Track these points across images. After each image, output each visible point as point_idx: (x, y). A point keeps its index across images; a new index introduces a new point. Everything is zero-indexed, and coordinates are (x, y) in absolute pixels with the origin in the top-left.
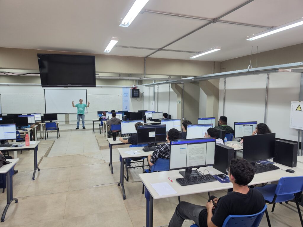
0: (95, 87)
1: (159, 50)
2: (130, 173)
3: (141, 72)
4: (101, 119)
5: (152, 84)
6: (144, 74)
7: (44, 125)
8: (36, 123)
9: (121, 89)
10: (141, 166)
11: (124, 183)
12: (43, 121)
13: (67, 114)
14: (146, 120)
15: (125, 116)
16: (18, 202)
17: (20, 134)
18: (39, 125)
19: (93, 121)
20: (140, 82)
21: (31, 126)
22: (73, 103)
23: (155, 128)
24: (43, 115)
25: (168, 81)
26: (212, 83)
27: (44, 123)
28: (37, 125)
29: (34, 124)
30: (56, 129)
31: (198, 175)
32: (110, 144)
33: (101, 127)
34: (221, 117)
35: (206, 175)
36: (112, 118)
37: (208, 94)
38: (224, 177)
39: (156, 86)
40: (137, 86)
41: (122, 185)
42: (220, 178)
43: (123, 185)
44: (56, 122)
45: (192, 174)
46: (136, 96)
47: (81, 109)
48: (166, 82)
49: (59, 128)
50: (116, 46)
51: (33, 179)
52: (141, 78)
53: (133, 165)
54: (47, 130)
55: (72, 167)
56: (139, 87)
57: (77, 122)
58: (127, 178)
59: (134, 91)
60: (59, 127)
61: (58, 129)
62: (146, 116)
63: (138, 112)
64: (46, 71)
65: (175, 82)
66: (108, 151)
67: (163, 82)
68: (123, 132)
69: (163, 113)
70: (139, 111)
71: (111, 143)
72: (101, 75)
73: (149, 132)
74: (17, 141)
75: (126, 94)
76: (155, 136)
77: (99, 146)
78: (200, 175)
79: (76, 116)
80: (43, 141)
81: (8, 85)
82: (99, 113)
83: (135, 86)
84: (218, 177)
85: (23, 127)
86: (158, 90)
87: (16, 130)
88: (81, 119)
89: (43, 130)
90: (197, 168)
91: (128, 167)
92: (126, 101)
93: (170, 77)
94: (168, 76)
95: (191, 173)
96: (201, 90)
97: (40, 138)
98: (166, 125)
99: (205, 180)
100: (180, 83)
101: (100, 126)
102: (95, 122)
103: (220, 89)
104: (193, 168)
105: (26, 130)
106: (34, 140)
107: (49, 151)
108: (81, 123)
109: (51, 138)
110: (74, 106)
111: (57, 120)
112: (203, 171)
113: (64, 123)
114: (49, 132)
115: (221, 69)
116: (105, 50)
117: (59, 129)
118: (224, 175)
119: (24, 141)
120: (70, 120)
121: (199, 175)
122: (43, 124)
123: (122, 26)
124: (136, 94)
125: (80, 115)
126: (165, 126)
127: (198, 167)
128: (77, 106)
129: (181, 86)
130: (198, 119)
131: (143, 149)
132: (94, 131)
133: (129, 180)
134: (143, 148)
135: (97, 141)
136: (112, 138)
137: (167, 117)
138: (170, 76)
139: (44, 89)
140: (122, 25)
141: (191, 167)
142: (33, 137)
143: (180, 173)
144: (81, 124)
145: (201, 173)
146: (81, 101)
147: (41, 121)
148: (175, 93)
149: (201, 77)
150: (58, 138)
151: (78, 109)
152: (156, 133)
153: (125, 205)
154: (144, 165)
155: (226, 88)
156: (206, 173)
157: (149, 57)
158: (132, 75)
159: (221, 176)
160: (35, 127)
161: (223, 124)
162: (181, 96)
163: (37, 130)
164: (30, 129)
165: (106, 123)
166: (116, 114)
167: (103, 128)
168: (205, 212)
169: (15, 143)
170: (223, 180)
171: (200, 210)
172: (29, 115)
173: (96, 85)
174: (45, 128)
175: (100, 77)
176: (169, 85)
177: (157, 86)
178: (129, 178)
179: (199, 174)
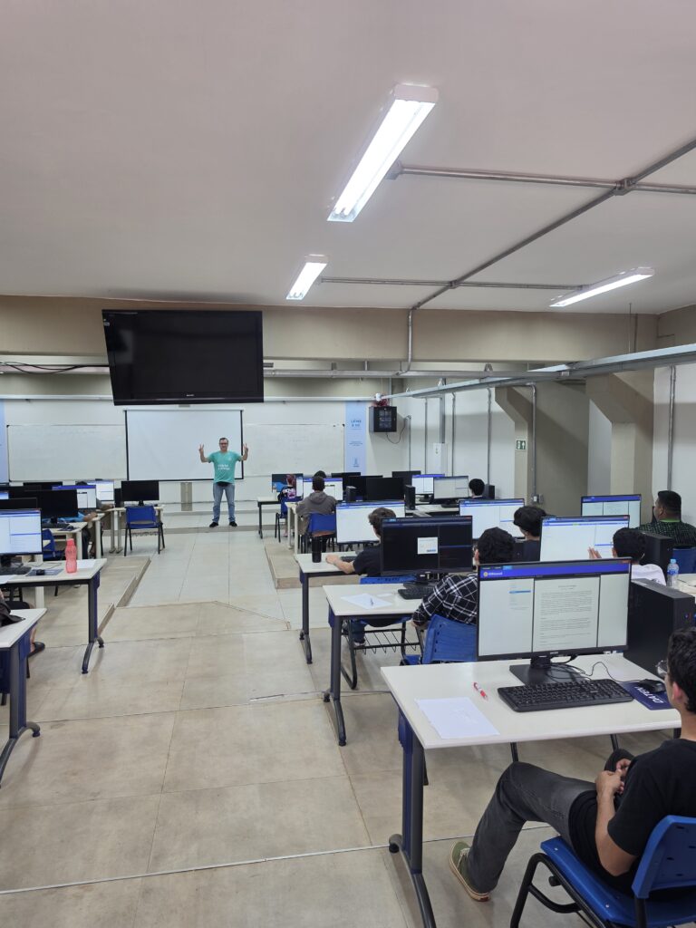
0: (262, 401)
1: (452, 284)
2: (363, 665)
3: (398, 355)
4: (282, 498)
5: (435, 389)
6: (407, 360)
7: (123, 513)
8: (100, 506)
9: (342, 408)
10: (395, 645)
11: (341, 695)
12: (118, 502)
13: (186, 484)
14: (414, 501)
15: (351, 490)
16: (39, 735)
17: (56, 540)
18: (110, 513)
19: (260, 504)
20: (399, 384)
21: (87, 517)
22: (201, 451)
23: (436, 526)
24: (119, 486)
25: (484, 381)
26: (630, 384)
27: (123, 509)
28: (103, 514)
29: (93, 509)
30: (156, 527)
31: (570, 680)
32: (302, 573)
33: (282, 521)
34: (660, 494)
35: (599, 681)
36: (311, 495)
37: (616, 420)
38: (660, 689)
39: (449, 396)
40: (390, 396)
41: (335, 699)
42: (646, 693)
43: (337, 699)
44: (156, 505)
45: (552, 677)
46: (386, 426)
47: (223, 467)
48: (477, 381)
49: (162, 524)
50: (321, 279)
51: (85, 670)
52: (397, 374)
53: (370, 639)
54: (129, 527)
55: (192, 637)
56: (396, 400)
57: (213, 505)
58: (351, 677)
59: (381, 413)
60: (163, 519)
61: (160, 525)
62: (414, 488)
63: (390, 476)
64: (127, 358)
65: (506, 383)
66: (298, 593)
67: (467, 383)
68: (341, 538)
69: (470, 479)
70: (394, 473)
71: (305, 571)
72: (278, 365)
73: (419, 539)
74: (45, 560)
75: (357, 423)
76: (436, 552)
77: (274, 578)
78: (579, 680)
79: (210, 487)
80: (119, 560)
81: (27, 400)
82: (277, 478)
83: (383, 398)
84: (640, 689)
85: (62, 519)
86: (454, 406)
87: (42, 527)
88: (224, 498)
89: (120, 527)
90: (569, 657)
91: (357, 644)
92: (356, 444)
93: (490, 367)
94: (484, 364)
95: (549, 674)
96: (593, 405)
97: (111, 552)
98: (471, 516)
99: (593, 696)
100: (524, 386)
101: (278, 517)
102: (263, 507)
103: (656, 401)
104: (556, 656)
105: (72, 528)
106: (94, 556)
107: (134, 591)
108: (224, 507)
109: (141, 551)
110: (203, 460)
111: (158, 499)
112: (590, 668)
113: (178, 509)
114: (135, 534)
115: (658, 337)
116: (292, 293)
117: (164, 527)
118: (659, 682)
119: (64, 559)
120: (194, 500)
121: (573, 678)
122: (118, 511)
123: (337, 220)
124: (385, 421)
125: (223, 486)
126: (470, 519)
127: (573, 654)
128: (212, 459)
129: (527, 393)
130: (582, 498)
131: (401, 592)
132: (260, 532)
133: (358, 686)
134: (401, 586)
135: (270, 562)
136: (309, 556)
137: (482, 491)
138: (489, 364)
139: (126, 411)
140: (336, 216)
141: (549, 652)
142: (90, 547)
143: (514, 670)
144: (224, 513)
145: (582, 675)
146: (224, 444)
147: (113, 503)
148: (507, 416)
149: (589, 364)
150: (159, 551)
151: (216, 466)
152: (440, 543)
153: (344, 763)
154: (406, 642)
155: (678, 400)
156: (599, 675)
157: (421, 307)
158: (372, 364)
159: (648, 685)
160: (98, 518)
161: (669, 516)
162: (527, 426)
163: (102, 527)
164: (84, 524)
165: (294, 509)
166: (326, 483)
167: (287, 523)
168: (590, 799)
169: (39, 563)
170: (655, 699)
171: (575, 793)
172: (82, 484)
173: (266, 398)
174: (124, 524)
175: (277, 373)
176: (490, 391)
177: (451, 394)
178: (359, 679)
179: (575, 676)
